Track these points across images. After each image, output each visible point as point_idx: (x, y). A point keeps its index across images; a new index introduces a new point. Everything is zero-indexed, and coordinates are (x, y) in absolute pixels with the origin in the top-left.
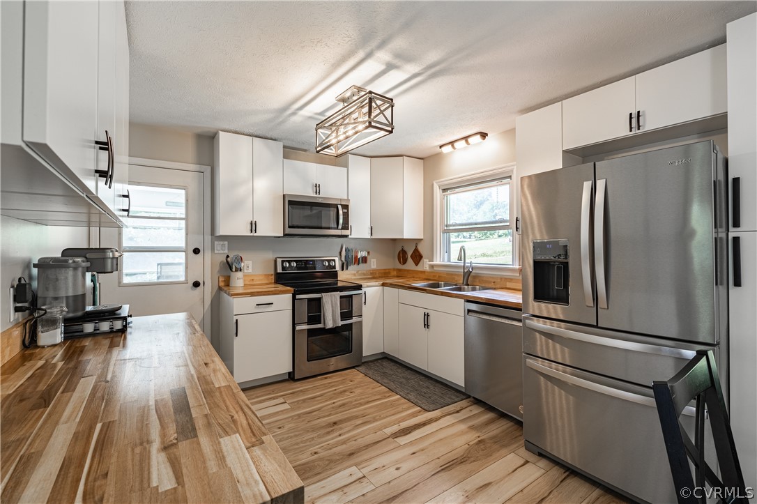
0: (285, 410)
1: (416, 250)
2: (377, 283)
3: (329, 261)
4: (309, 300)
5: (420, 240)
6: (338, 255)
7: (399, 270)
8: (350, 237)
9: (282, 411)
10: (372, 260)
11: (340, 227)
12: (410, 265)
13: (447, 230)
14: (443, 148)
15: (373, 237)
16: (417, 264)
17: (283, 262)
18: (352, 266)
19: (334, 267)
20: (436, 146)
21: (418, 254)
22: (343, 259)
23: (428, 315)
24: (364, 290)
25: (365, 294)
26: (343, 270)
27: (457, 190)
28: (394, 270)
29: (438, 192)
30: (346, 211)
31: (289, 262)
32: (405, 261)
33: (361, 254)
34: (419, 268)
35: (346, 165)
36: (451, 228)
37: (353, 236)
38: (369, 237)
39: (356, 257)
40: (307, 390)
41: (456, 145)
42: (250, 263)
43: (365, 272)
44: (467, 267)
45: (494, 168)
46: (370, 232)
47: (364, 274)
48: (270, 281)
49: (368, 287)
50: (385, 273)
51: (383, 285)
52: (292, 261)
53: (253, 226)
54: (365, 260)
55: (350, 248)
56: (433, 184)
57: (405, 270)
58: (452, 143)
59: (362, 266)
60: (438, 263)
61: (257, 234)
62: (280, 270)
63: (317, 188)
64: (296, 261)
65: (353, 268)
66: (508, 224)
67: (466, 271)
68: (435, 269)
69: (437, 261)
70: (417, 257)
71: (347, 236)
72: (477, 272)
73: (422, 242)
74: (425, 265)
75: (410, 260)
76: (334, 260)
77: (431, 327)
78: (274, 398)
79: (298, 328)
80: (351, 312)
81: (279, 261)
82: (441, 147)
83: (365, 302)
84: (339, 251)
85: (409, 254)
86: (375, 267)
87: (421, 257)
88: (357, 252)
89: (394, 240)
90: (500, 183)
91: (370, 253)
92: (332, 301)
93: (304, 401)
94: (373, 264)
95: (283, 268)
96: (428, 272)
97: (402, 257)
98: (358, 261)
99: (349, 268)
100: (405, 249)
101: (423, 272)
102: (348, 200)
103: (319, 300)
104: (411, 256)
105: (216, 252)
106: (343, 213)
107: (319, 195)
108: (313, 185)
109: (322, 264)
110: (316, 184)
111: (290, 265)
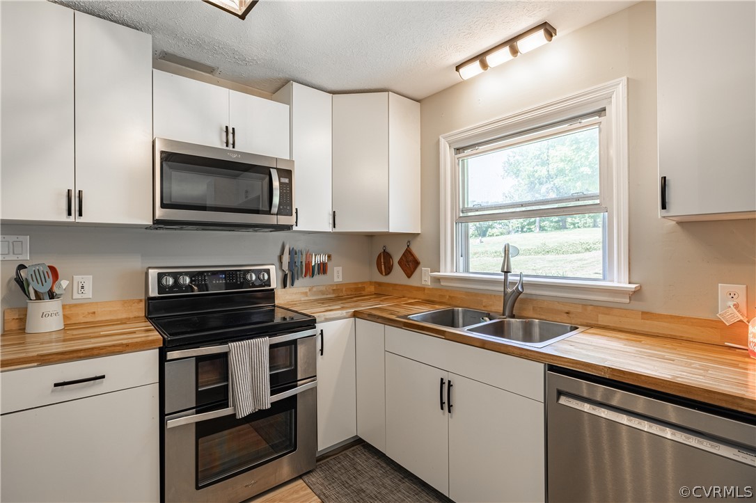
1: (408, 253)
2: (344, 313)
3: (258, 272)
4: (199, 359)
5: (415, 235)
6: (276, 260)
7: (379, 284)
8: (295, 228)
10: (336, 269)
11: (275, 210)
12: (398, 275)
13: (464, 217)
14: (461, 70)
15: (337, 230)
16: (409, 276)
17: (160, 276)
18: (301, 279)
19: (268, 283)
20: (449, 67)
21: (410, 258)
22: (285, 267)
23: (450, 385)
24: (319, 326)
25: (322, 334)
26: (285, 286)
27: (481, 148)
28: (371, 283)
29: (447, 153)
30: (286, 181)
31: (176, 276)
32: (389, 270)
33: (316, 260)
34: (414, 281)
35: (288, 100)
36: (470, 214)
37: (301, 227)
38: (329, 229)
39: (308, 264)
41: (490, 59)
43: (323, 288)
44: (513, 284)
45: (564, 97)
46: (331, 221)
47: (322, 293)
48: (136, 314)
49: (327, 320)
50: (357, 289)
51: (356, 315)
52: (181, 274)
53: (74, 202)
54: (323, 268)
55: (297, 249)
56: (438, 142)
57: (388, 284)
58: (481, 57)
59: (318, 279)
60: (448, 274)
61: (85, 219)
62: (153, 292)
63: (229, 133)
64: (191, 275)
65: (302, 285)
66: (597, 201)
67: (509, 290)
68: (442, 284)
69: (446, 271)
70: (410, 264)
71: (289, 227)
72: (534, 292)
73: (419, 239)
74: (424, 277)
75: (397, 269)
76: (268, 271)
77: (455, 409)
79: (171, 424)
80: (294, 372)
81: (153, 273)
82: (458, 68)
83: (322, 350)
84: (278, 253)
85: (396, 259)
86: (340, 279)
87: (416, 263)
88: (309, 256)
89: (370, 237)
90: (578, 125)
91: (333, 257)
92: (251, 358)
94: (337, 275)
95: (161, 288)
96: (429, 289)
97: (384, 264)
98: (311, 271)
99: (296, 283)
100: (389, 250)
101: (422, 289)
102: (291, 162)
103: (224, 356)
104: (400, 263)
106: (280, 183)
107: (234, 147)
108: (221, 129)
109: (245, 278)
110: (227, 127)
111: (176, 281)
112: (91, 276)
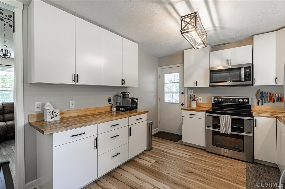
0: (185, 157)
2: (270, 116)
3: (243, 99)
6: (255, 96)
8: (254, 85)
9: (184, 157)
11: (243, 80)
15: (278, 84)
17: (214, 98)
18: (267, 103)
19: (248, 103)
22: (258, 98)
24: (255, 117)
25: (256, 120)
26: (258, 105)
30: (248, 70)
31: (218, 98)
33: (276, 96)
38: (274, 84)
39: (271, 97)
40: (205, 157)
42: (201, 98)
46: (275, 81)
48: (209, 107)
49: (259, 116)
55: (265, 92)
59: (277, 103)
62: (213, 102)
63: (229, 61)
64: (221, 98)
71: (251, 85)
76: (247, 99)
78: (190, 152)
79: (207, 128)
80: (243, 129)
84: (256, 93)
88: (272, 94)
93: (197, 159)
95: (214, 101)
98: (273, 100)
102: (251, 63)
103: (219, 118)
105: (189, 93)
106: (246, 71)
107: (230, 64)
108: (227, 60)
109: (239, 101)
110: (228, 59)
111: (218, 100)
112: (202, 98)
